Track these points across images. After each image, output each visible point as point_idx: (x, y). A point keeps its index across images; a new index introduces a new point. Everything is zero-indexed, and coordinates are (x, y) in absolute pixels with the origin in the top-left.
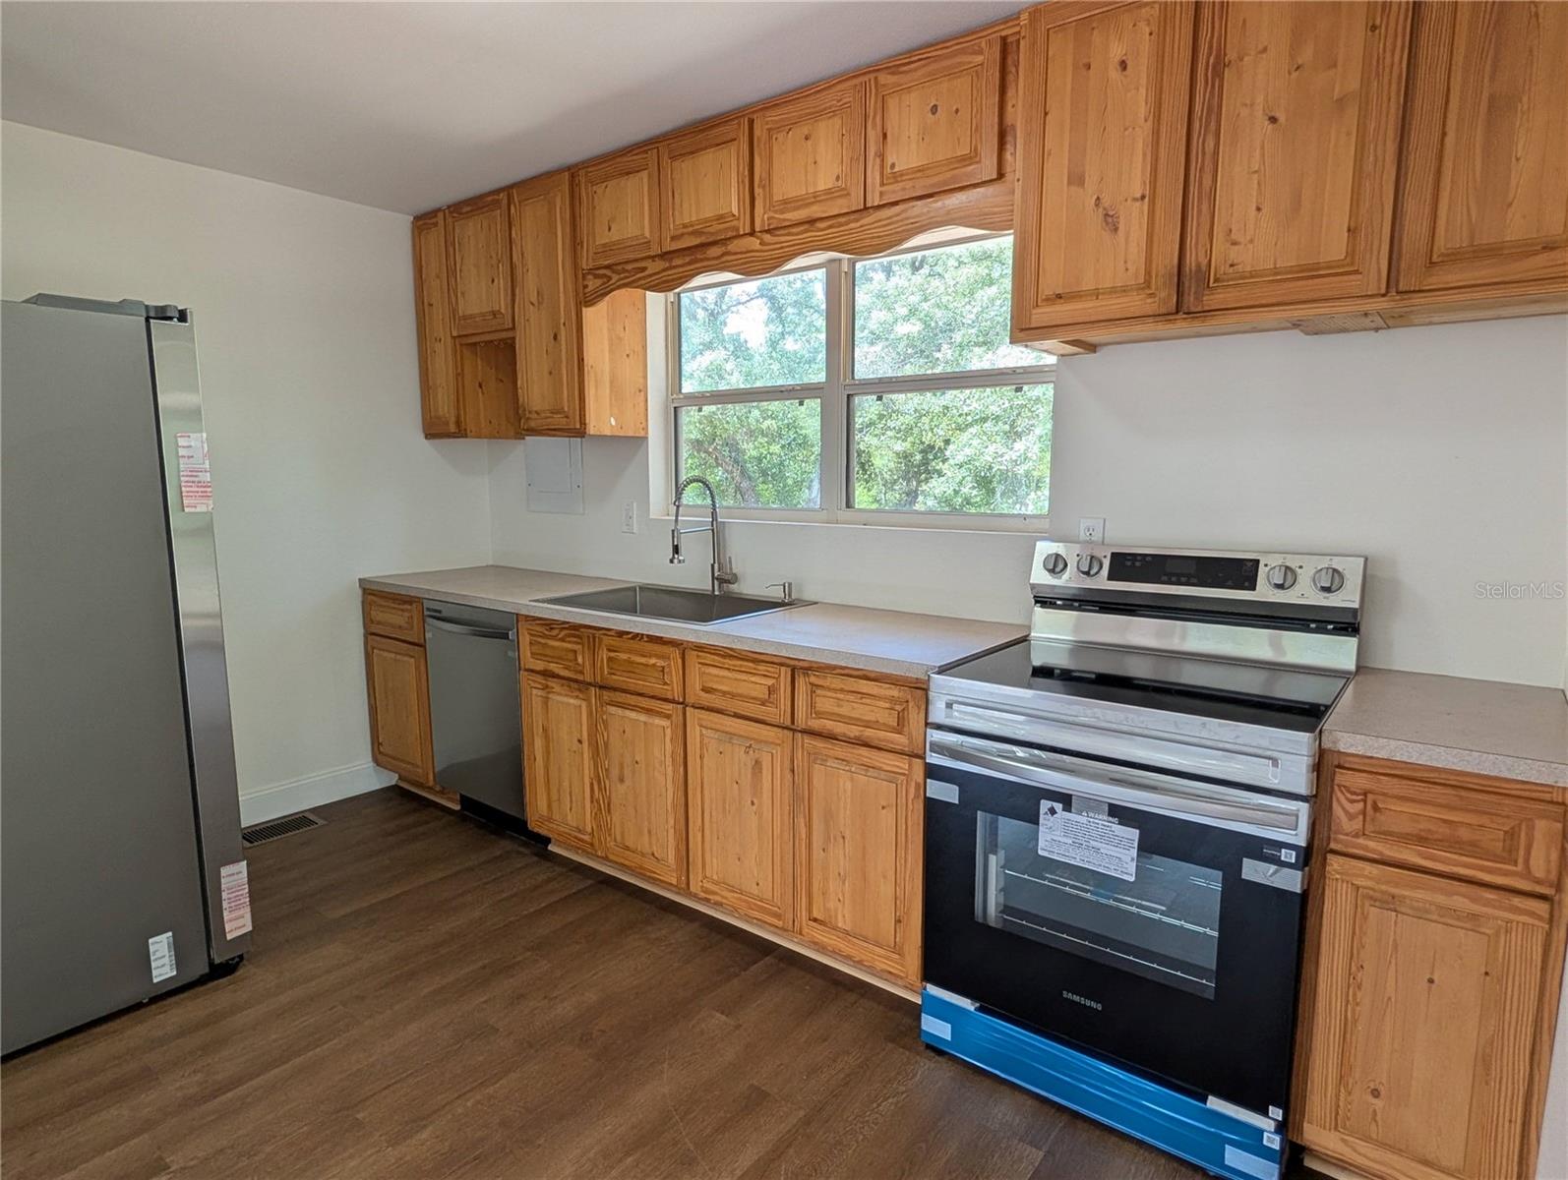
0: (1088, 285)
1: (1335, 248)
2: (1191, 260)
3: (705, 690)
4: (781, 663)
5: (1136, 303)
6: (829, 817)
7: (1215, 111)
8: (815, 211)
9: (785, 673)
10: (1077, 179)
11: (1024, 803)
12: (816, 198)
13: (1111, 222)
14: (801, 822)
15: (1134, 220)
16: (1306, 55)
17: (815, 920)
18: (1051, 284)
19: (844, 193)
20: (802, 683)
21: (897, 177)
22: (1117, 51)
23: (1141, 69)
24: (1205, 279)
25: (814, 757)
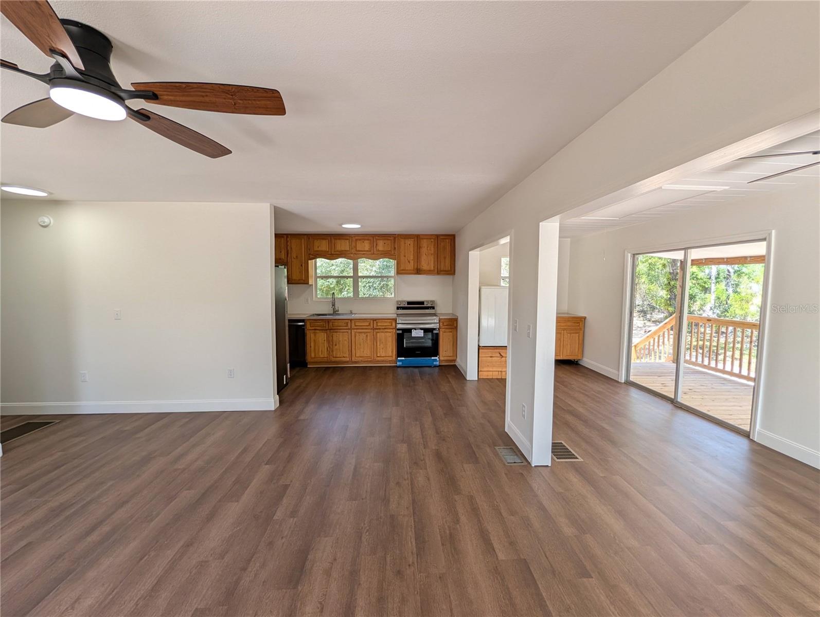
0: (407, 269)
1: (432, 268)
2: (419, 267)
3: (356, 326)
4: (371, 319)
5: (412, 272)
6: (380, 340)
7: (420, 252)
8: (364, 253)
9: (372, 321)
10: (405, 256)
11: (409, 331)
12: (365, 251)
13: (409, 262)
14: (375, 343)
15: (412, 262)
16: (428, 249)
17: (378, 357)
18: (402, 268)
19: (370, 251)
20: (375, 322)
21: (379, 251)
22: (409, 243)
23: (412, 245)
24: (419, 269)
25: (377, 332)
